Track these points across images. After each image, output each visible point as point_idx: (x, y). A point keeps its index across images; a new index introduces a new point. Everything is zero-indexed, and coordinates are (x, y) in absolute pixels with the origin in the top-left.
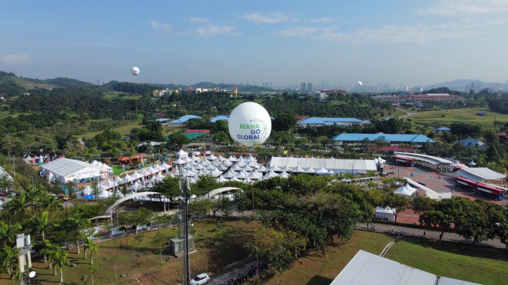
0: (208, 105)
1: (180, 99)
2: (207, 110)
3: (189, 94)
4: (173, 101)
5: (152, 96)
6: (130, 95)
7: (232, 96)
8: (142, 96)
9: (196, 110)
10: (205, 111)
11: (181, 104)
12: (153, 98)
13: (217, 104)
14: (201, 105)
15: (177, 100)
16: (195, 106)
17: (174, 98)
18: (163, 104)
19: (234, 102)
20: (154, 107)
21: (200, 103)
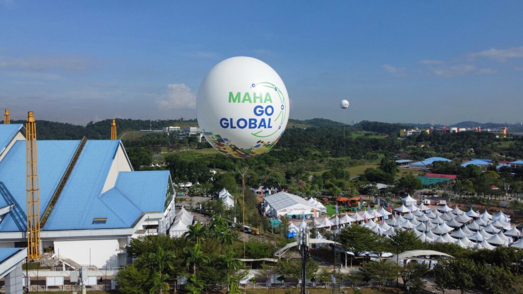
0: (463, 147)
1: (430, 140)
2: (461, 153)
3: (441, 134)
4: (421, 141)
5: (399, 135)
6: (377, 135)
7: (497, 137)
8: (388, 136)
9: (447, 152)
10: (458, 154)
11: (431, 145)
12: (399, 138)
13: (474, 146)
14: (454, 146)
15: (426, 140)
16: (446, 148)
17: (423, 138)
18: (410, 144)
19: (499, 144)
20: (398, 147)
21: (453, 144)
